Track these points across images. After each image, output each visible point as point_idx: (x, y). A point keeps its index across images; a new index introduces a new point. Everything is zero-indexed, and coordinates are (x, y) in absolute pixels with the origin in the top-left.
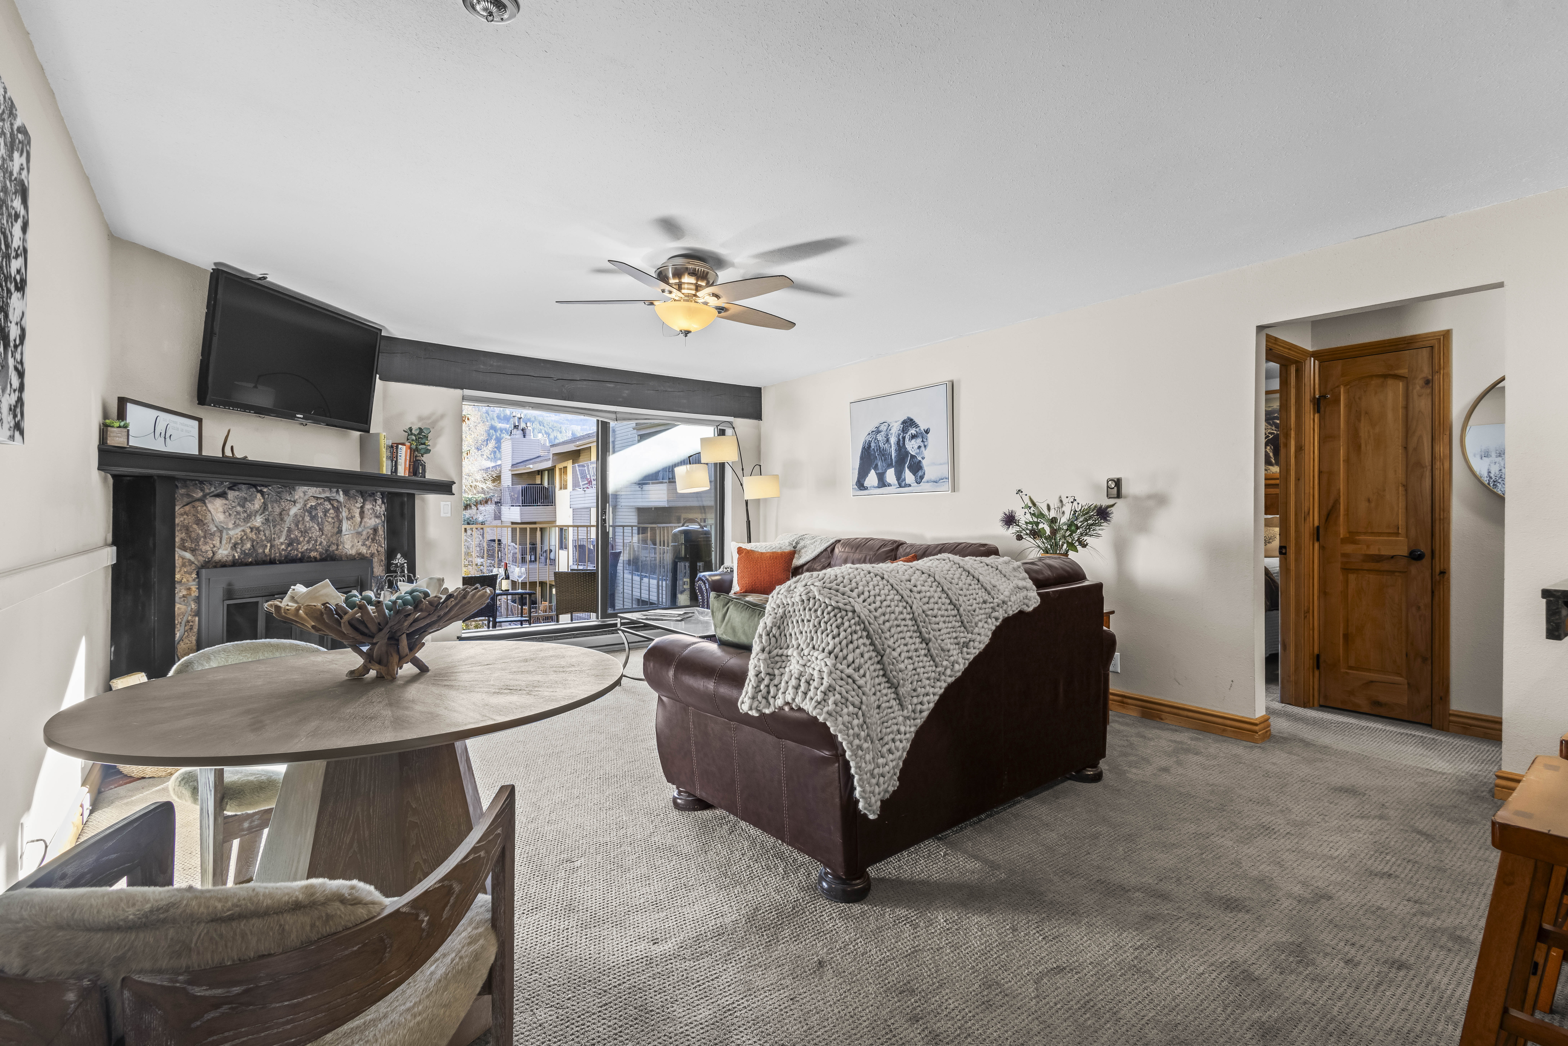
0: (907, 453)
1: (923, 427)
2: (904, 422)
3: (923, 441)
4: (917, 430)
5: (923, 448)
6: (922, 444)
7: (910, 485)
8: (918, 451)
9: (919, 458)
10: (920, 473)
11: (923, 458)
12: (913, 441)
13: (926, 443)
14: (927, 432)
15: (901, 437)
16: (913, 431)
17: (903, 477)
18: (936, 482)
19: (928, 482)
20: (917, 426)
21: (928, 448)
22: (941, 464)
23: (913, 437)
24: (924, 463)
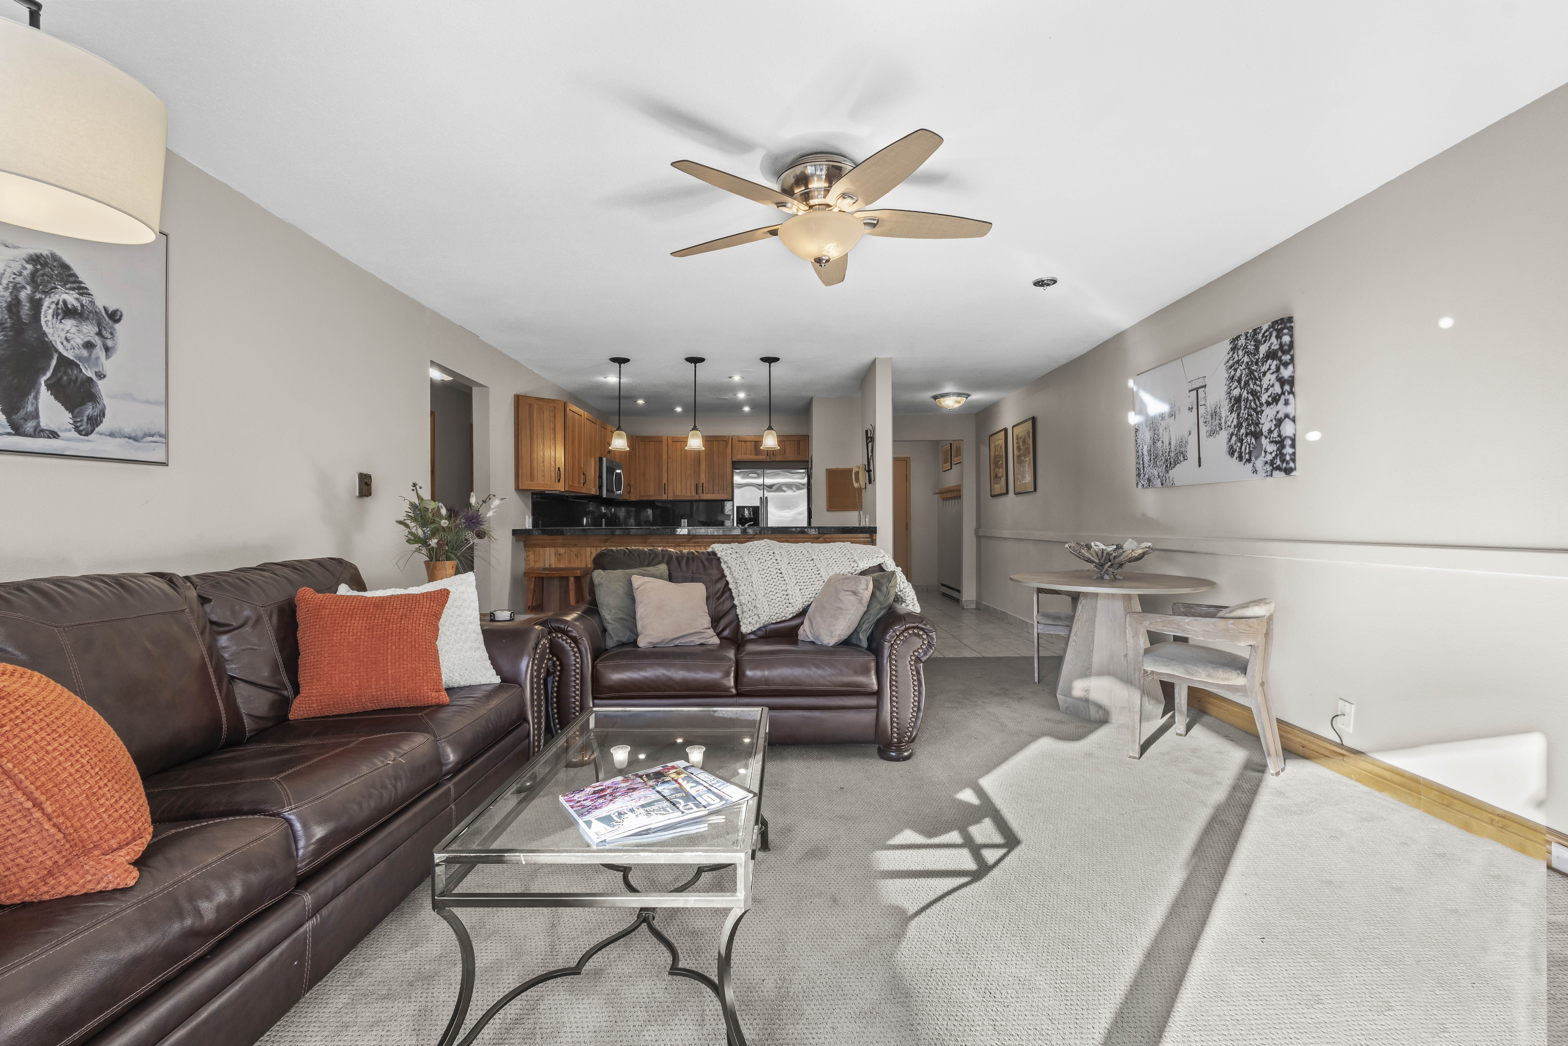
0: (46, 349)
1: (103, 300)
2: (35, 259)
3: (99, 334)
4: (85, 300)
5: (99, 352)
6: (97, 341)
7: (54, 435)
8: (85, 353)
9: (90, 373)
10: (89, 410)
11: (101, 376)
12: (69, 324)
13: (110, 343)
14: (115, 316)
15: (23, 295)
16: (71, 298)
17: (30, 408)
18: (135, 439)
19: (112, 435)
20: (83, 290)
21: (115, 357)
22: (148, 402)
23: (67, 312)
24: (102, 386)
